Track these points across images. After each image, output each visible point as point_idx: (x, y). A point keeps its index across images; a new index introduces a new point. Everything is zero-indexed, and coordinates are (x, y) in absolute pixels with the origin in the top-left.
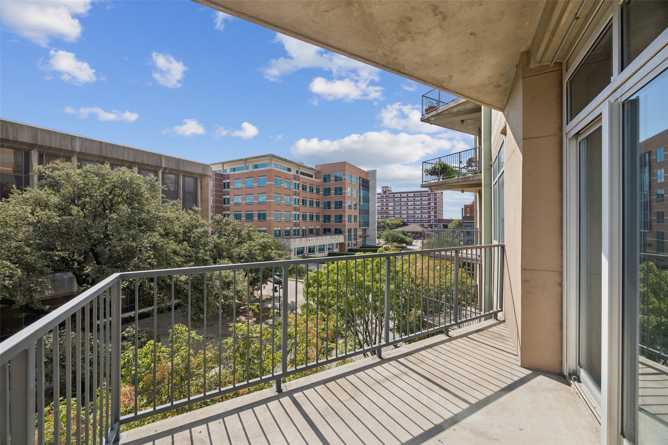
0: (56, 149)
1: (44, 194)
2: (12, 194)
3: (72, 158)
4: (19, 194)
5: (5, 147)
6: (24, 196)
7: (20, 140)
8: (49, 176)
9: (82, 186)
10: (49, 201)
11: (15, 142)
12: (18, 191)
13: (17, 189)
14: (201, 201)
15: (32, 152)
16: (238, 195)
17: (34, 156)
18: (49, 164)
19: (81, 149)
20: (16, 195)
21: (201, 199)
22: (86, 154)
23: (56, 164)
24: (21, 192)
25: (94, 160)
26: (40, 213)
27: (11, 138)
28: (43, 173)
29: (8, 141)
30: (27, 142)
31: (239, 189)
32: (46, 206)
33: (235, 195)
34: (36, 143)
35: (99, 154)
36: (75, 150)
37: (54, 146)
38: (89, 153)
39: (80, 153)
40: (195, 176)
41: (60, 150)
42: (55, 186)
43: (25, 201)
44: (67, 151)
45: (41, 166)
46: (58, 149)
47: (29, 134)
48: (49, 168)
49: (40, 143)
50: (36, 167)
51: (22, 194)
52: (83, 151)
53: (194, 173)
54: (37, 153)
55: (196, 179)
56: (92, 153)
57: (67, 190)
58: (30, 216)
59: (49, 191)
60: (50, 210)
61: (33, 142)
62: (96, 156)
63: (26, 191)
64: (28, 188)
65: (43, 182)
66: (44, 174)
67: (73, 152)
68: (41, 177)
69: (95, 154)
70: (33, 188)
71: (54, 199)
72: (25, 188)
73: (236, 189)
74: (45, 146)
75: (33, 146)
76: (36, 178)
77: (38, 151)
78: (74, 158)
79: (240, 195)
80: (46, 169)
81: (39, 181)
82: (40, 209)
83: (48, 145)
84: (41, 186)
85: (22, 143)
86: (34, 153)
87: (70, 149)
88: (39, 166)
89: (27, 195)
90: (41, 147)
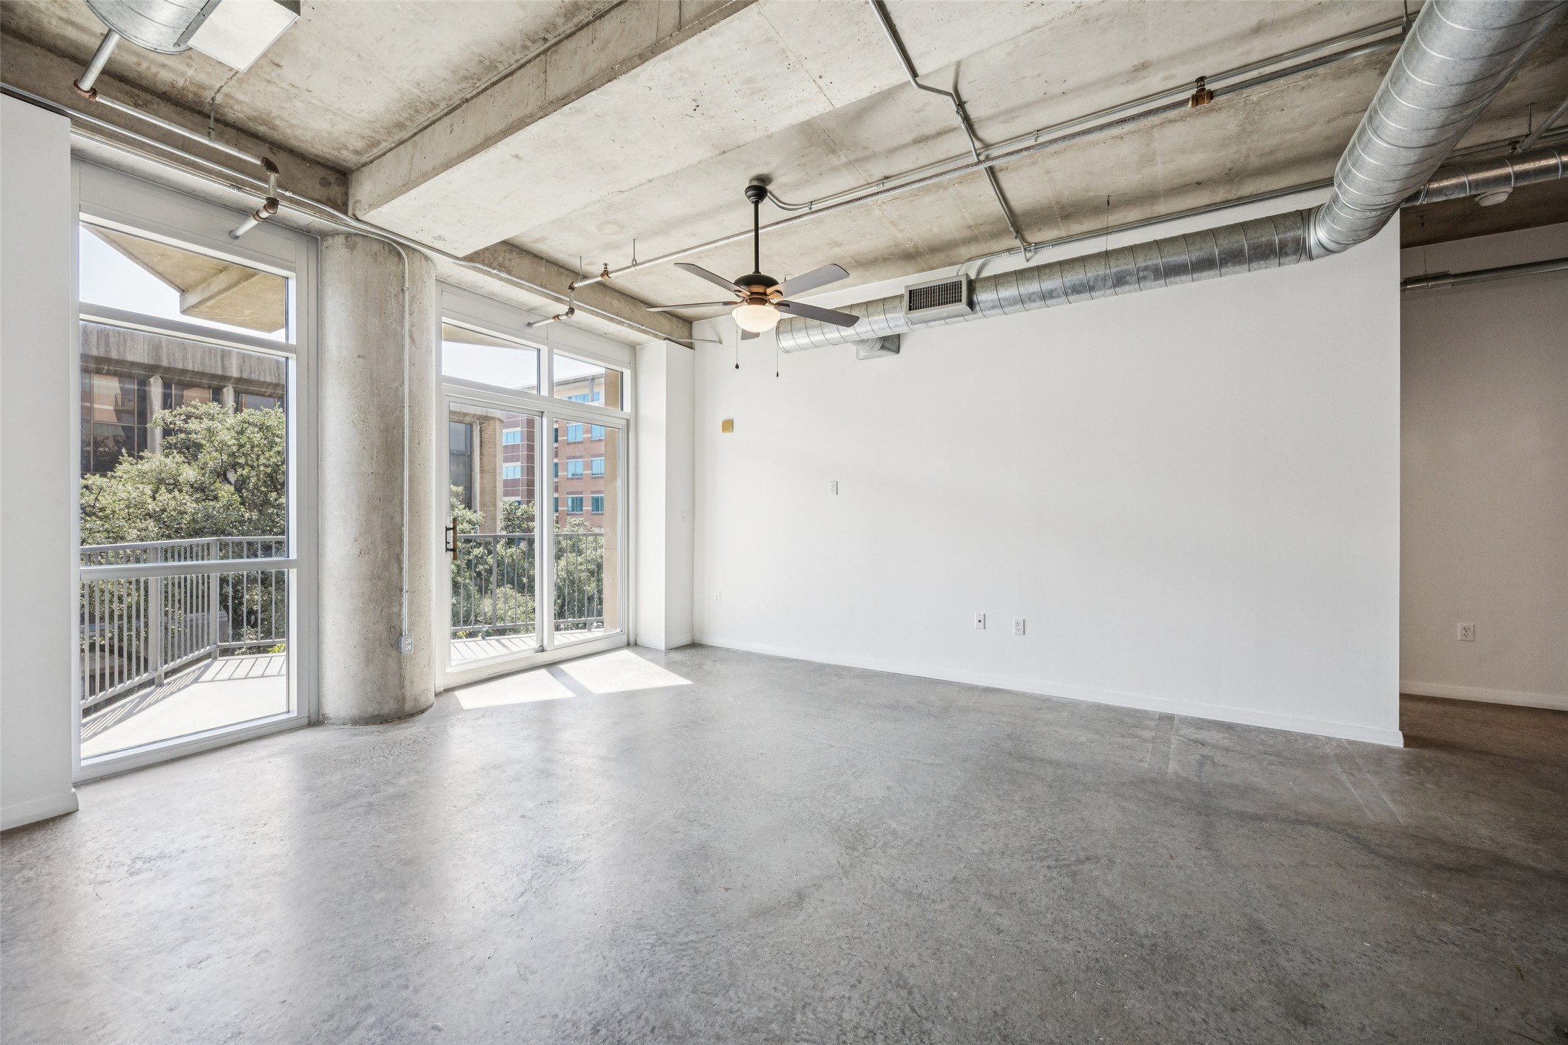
0: (194, 373)
1: (173, 462)
2: (120, 464)
3: (225, 390)
4: (132, 464)
5: (104, 372)
6: (139, 466)
7: (130, 358)
8: (181, 431)
9: (235, 449)
10: (179, 475)
11: (121, 362)
12: (131, 459)
13: (129, 456)
14: (482, 471)
15: (152, 380)
16: (574, 457)
17: (156, 390)
18: (181, 408)
19: (241, 371)
20: (126, 466)
21: (481, 467)
22: (250, 382)
23: (192, 406)
24: (135, 461)
25: (265, 392)
26: (164, 496)
27: (114, 355)
28: (171, 423)
29: (107, 360)
30: (142, 361)
31: (579, 443)
32: (175, 485)
33: (569, 458)
34: (159, 364)
35: (274, 381)
36: (229, 374)
37: (190, 367)
38: (256, 378)
39: (240, 380)
40: (468, 419)
41: (203, 374)
42: (191, 450)
43: (142, 474)
44: (214, 376)
45: (167, 412)
46: (198, 373)
47: (146, 346)
48: (180, 414)
49: (165, 363)
50: (158, 414)
51: (137, 464)
52: (245, 376)
53: (466, 415)
54: (160, 381)
55: (471, 425)
56: (262, 379)
57: (211, 458)
58: (150, 500)
59: (180, 458)
60: (180, 491)
61: (152, 362)
62: (270, 384)
63: (142, 458)
64: (146, 454)
65: (172, 439)
66: (172, 426)
67: (225, 378)
68: (167, 432)
69: (268, 380)
70: (153, 451)
71: (189, 473)
72: (141, 454)
73: (572, 443)
74: (175, 369)
75: (152, 369)
76: (158, 432)
77: (162, 378)
78: (228, 391)
79: (581, 457)
80: (175, 416)
81: (164, 438)
82: (166, 489)
83: (180, 366)
84: (167, 448)
85: (133, 364)
86: (155, 382)
87: (220, 372)
88: (163, 412)
89: (145, 466)
90: (168, 370)
